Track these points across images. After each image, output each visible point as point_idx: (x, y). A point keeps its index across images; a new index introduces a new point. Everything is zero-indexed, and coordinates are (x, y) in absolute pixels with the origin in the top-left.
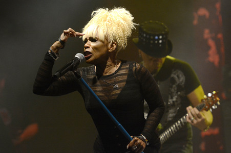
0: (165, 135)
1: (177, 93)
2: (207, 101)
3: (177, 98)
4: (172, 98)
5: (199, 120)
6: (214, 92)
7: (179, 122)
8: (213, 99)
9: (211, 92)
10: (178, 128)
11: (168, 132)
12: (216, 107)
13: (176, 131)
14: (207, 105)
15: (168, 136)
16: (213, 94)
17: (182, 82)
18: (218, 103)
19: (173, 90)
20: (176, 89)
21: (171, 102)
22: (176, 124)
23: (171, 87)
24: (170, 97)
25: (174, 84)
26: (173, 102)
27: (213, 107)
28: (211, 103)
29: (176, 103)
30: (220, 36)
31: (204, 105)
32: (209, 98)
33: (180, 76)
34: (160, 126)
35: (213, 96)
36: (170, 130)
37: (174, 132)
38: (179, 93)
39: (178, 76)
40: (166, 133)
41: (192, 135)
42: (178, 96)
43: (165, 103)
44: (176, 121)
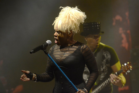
0: (98, 88)
1: (106, 64)
2: (124, 68)
3: (105, 68)
4: (103, 67)
5: (118, 81)
6: (128, 63)
7: (107, 80)
8: (127, 67)
9: (127, 63)
10: (107, 84)
11: (100, 86)
12: (129, 71)
13: (105, 86)
14: (124, 70)
15: (100, 89)
16: (127, 64)
17: (109, 58)
18: (131, 69)
19: (103, 63)
20: (105, 62)
21: (102, 70)
22: (106, 82)
23: (103, 61)
24: (101, 67)
25: (104, 59)
26: (103, 69)
27: (128, 72)
28: (126, 69)
29: (105, 71)
30: (128, 31)
31: (122, 70)
32: (125, 66)
33: (108, 55)
34: (96, 83)
35: (128, 65)
36: (102, 85)
37: (104, 87)
38: (107, 65)
39: (107, 55)
40: (99, 87)
41: (112, 90)
42: (106, 66)
43: (99, 70)
44: (105, 80)
